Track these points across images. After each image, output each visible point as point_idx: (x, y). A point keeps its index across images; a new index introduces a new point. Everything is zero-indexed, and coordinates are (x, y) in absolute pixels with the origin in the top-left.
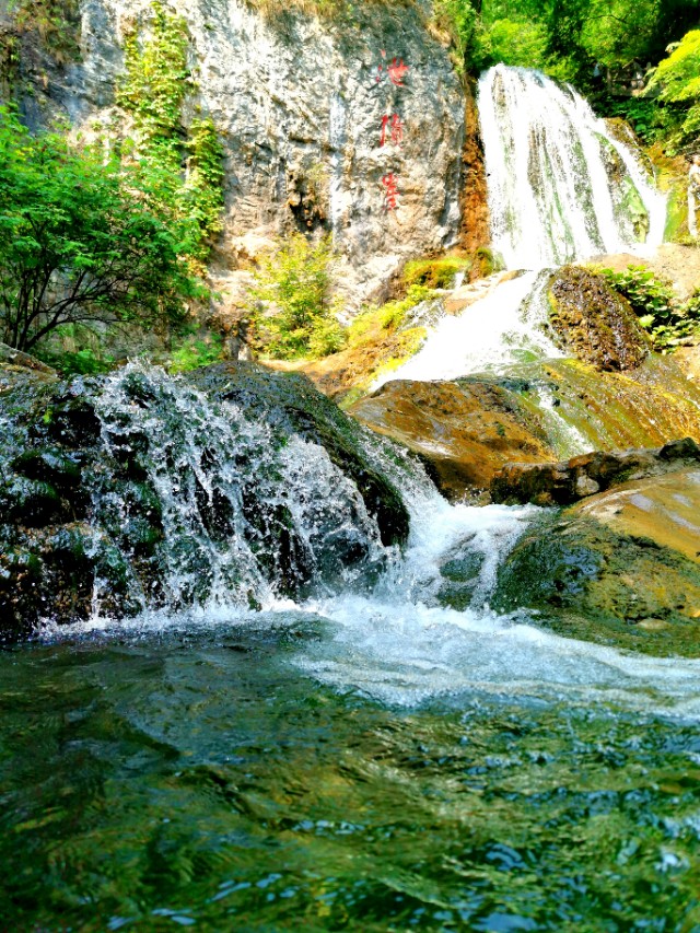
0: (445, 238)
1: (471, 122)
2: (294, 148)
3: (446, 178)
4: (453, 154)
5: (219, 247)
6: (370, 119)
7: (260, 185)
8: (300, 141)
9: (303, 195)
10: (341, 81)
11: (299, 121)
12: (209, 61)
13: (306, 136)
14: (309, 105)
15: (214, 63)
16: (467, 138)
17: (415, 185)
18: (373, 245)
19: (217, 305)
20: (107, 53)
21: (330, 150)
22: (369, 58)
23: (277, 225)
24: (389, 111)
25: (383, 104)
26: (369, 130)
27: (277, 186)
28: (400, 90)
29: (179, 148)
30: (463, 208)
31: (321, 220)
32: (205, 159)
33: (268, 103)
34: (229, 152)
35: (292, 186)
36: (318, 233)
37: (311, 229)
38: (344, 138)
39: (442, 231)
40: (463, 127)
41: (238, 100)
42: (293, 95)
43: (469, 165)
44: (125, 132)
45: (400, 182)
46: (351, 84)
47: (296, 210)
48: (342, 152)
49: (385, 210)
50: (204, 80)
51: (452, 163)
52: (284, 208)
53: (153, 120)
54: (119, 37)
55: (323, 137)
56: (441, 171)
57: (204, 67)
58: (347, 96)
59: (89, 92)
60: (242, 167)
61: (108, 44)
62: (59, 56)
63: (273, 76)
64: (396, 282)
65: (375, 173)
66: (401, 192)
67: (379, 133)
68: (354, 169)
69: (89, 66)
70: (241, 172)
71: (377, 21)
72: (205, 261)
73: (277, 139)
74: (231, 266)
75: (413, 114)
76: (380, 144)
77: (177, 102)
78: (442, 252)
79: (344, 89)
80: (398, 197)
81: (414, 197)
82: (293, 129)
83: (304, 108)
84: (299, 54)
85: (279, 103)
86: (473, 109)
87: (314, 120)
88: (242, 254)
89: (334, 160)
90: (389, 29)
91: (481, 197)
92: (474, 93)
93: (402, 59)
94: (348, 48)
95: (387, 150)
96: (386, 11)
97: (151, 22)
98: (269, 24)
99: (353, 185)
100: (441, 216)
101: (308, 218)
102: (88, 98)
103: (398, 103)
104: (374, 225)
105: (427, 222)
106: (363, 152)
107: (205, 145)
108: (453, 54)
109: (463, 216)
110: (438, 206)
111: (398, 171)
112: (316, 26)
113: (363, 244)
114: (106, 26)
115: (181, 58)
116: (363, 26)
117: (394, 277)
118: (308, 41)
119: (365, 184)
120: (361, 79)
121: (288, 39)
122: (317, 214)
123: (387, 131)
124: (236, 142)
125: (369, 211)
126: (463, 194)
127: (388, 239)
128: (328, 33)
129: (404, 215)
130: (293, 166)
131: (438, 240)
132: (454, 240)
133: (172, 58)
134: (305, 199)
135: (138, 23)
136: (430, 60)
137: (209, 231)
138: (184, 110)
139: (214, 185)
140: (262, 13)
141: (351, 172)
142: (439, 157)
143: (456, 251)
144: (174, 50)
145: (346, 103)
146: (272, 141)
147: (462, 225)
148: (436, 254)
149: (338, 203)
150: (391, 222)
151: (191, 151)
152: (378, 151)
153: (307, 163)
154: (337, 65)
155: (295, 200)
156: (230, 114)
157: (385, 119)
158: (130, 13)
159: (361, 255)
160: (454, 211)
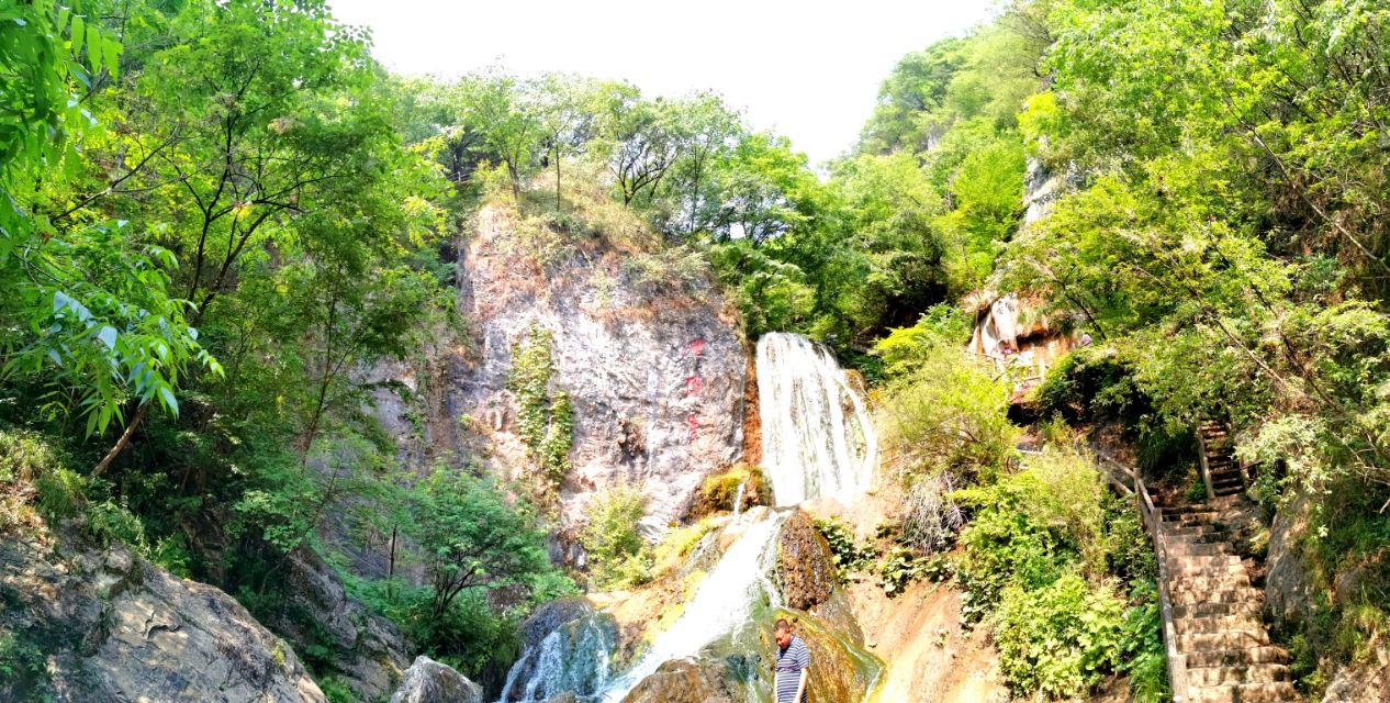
0: (732, 455)
1: (751, 373)
2: (622, 404)
3: (733, 413)
4: (737, 396)
5: (568, 477)
6: (679, 381)
7: (599, 429)
8: (625, 399)
9: (628, 434)
10: (657, 358)
11: (626, 386)
12: (565, 354)
13: (631, 395)
14: (633, 375)
15: (568, 354)
16: (747, 384)
17: (711, 421)
18: (679, 466)
19: (565, 522)
20: (500, 358)
21: (648, 403)
22: (676, 343)
23: (609, 456)
24: (692, 374)
25: (687, 371)
26: (678, 388)
27: (610, 429)
28: (698, 360)
29: (545, 412)
30: (745, 432)
31: (641, 451)
32: (562, 417)
33: (605, 376)
34: (577, 409)
35: (620, 428)
36: (639, 460)
37: (633, 458)
38: (658, 395)
39: (731, 450)
40: (747, 376)
41: (586, 375)
42: (623, 369)
43: (750, 402)
44: (511, 405)
45: (700, 420)
46: (664, 360)
47: (622, 445)
48: (657, 403)
49: (690, 440)
50: (562, 366)
51: (737, 402)
52: (614, 444)
53: (528, 396)
54: (508, 348)
55: (642, 395)
56: (730, 408)
57: (562, 358)
58: (661, 367)
59: (488, 383)
60: (587, 418)
61: (501, 352)
62: (471, 364)
63: (609, 360)
64: (699, 493)
65: (682, 416)
66: (701, 427)
67: (685, 389)
68: (667, 414)
69: (488, 367)
70: (586, 422)
71: (683, 319)
72: (558, 489)
73: (610, 399)
74: (579, 490)
75: (709, 373)
76: (685, 396)
77: (544, 382)
78: (731, 465)
79: (659, 363)
80: (699, 431)
81: (710, 429)
82: (622, 392)
83: (629, 377)
84: (628, 343)
85: (612, 376)
86: (753, 364)
87: (636, 385)
88: (584, 480)
89: (651, 409)
90: (691, 322)
91: (758, 424)
92: (753, 352)
93: (702, 339)
94: (661, 337)
95: (691, 399)
96: (689, 311)
97: (529, 335)
98: (607, 328)
99: (666, 425)
100: (729, 440)
101: (631, 451)
102: (487, 387)
103: (697, 368)
104: (682, 452)
105: (720, 445)
106: (673, 402)
107: (561, 407)
108: (738, 331)
109: (745, 438)
110: (726, 433)
111: (698, 413)
112: (638, 326)
113: (674, 466)
114: (499, 341)
115: (547, 356)
116: (672, 323)
117: (697, 489)
118: (632, 335)
119: (674, 424)
120: (671, 356)
121: (618, 334)
122: (638, 447)
123: (690, 387)
124: (583, 403)
125: (677, 442)
126: (746, 423)
127: (692, 461)
128: (647, 329)
129: (704, 442)
130: (622, 416)
131: (728, 457)
132: (739, 456)
133: (541, 355)
134: (630, 437)
135: (520, 337)
136: (722, 337)
137: (562, 469)
138: (549, 387)
139: (567, 433)
140: (601, 322)
141: (664, 417)
142: (728, 399)
143: (741, 464)
144: (541, 349)
145: (660, 372)
146: (607, 400)
147: (745, 444)
148: (726, 468)
149: (653, 437)
150: (694, 448)
151: (552, 412)
152: (684, 401)
153: (632, 413)
154: (654, 349)
155: (622, 438)
156: (579, 385)
157: (688, 379)
158: (516, 332)
159: (673, 474)
160: (739, 435)
